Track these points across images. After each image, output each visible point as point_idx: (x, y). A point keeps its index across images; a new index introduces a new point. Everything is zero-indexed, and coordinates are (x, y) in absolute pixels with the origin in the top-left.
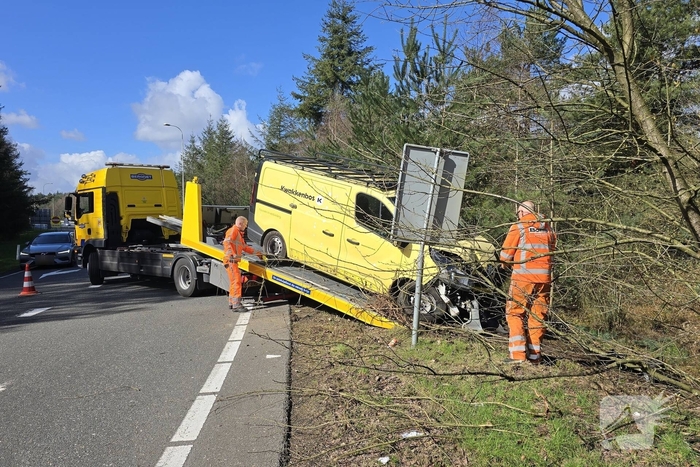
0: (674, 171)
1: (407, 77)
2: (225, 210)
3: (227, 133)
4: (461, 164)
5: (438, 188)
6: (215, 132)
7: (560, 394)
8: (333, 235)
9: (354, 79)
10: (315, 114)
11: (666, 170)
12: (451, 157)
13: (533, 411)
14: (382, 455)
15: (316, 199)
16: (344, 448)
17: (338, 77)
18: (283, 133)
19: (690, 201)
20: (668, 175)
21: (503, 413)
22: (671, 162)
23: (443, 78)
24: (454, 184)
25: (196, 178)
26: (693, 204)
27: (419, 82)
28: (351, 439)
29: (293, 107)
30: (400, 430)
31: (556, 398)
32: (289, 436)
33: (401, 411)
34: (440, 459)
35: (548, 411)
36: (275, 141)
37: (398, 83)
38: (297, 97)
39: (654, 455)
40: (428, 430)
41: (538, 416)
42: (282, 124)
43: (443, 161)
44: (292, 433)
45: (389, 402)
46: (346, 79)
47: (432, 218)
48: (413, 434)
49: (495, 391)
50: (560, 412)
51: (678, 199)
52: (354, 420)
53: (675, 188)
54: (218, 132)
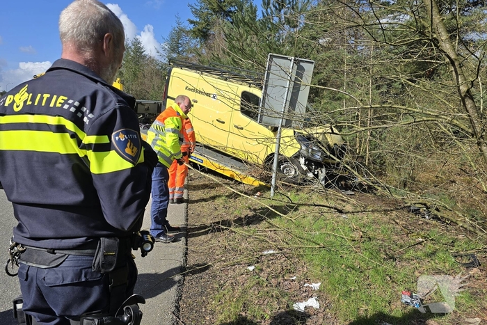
0: (458, 69)
1: (271, 6)
2: (141, 103)
3: (140, 48)
4: (309, 69)
5: (292, 83)
6: (130, 47)
7: (370, 227)
8: (224, 123)
9: (233, 9)
10: (204, 35)
11: (453, 69)
12: (301, 64)
13: (352, 237)
14: (250, 265)
15: (212, 96)
16: (224, 261)
17: (221, 7)
18: (180, 49)
19: (468, 91)
20: (454, 72)
21: (332, 239)
22: (456, 63)
23: (297, 8)
24: (304, 81)
25: (118, 79)
26: (469, 94)
27: (280, 10)
28: (228, 255)
29: (188, 29)
30: (261, 250)
31: (367, 229)
32: (186, 254)
33: (262, 238)
34: (289, 268)
35: (362, 237)
36: (174, 55)
37: (264, 11)
38: (192, 22)
39: (430, 264)
40: (281, 250)
41: (355, 241)
42: (180, 42)
43: (296, 67)
44: (189, 252)
45: (254, 232)
46: (227, 9)
47: (288, 103)
48: (271, 252)
49: (326, 225)
50: (369, 238)
51: (459, 90)
52: (231, 243)
53: (458, 81)
54: (133, 47)
